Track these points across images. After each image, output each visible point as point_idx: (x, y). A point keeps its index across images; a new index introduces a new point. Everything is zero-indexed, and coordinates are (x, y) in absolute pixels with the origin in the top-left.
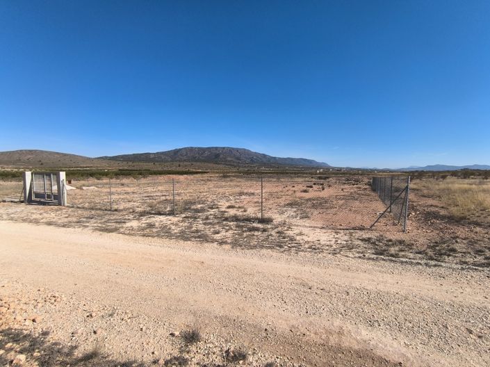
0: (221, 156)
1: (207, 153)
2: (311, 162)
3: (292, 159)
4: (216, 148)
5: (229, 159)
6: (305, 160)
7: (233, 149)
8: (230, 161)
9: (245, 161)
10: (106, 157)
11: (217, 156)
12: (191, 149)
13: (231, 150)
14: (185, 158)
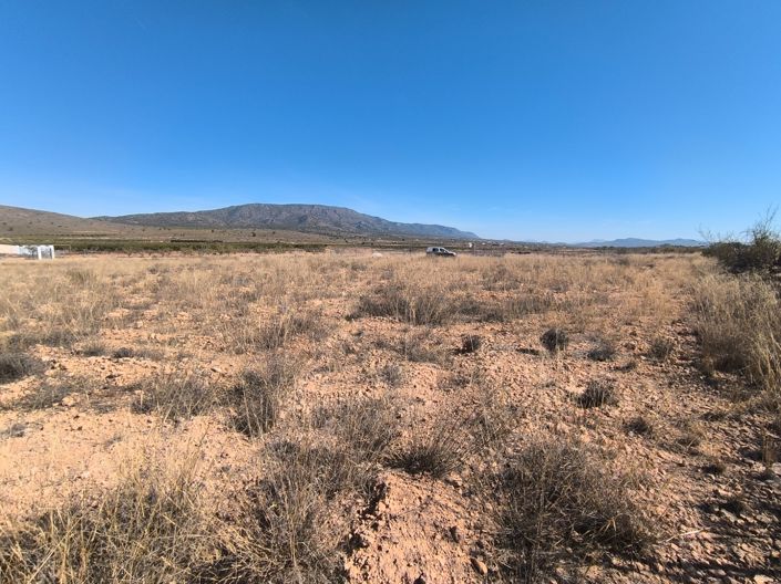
0: (309, 220)
1: (285, 214)
2: (450, 230)
3: (422, 226)
4: (300, 206)
5: (322, 224)
6: (442, 228)
7: (328, 208)
8: (324, 228)
9: (348, 228)
10: (106, 218)
11: (302, 219)
12: (258, 207)
13: (324, 210)
14: (248, 221)
